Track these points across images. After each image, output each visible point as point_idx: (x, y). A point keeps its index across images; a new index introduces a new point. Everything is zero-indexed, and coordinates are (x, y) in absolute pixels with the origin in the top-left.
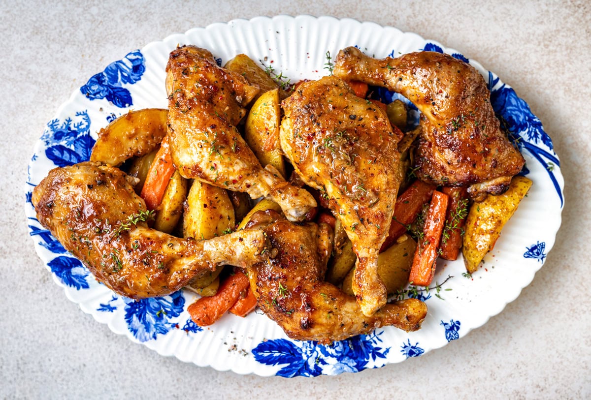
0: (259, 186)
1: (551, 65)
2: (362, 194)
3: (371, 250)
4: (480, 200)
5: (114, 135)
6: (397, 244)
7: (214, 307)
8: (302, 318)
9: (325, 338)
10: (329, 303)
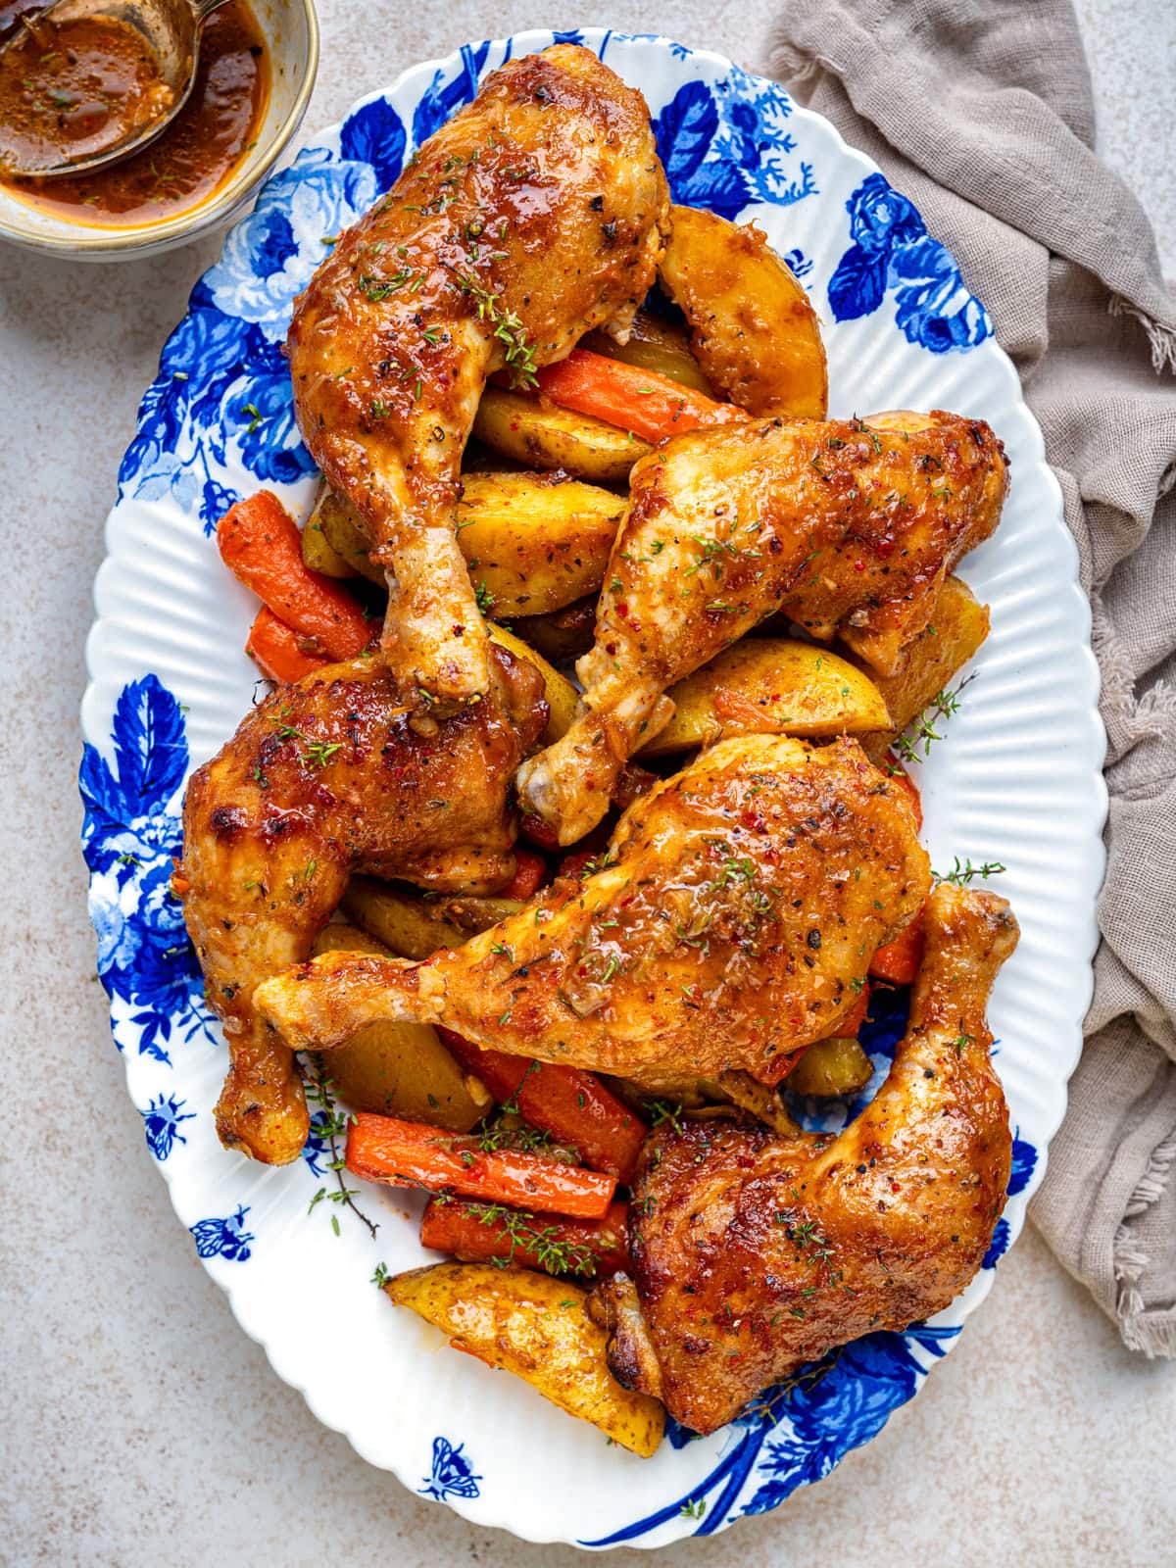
0: (612, 680)
1: (1029, 1556)
2: (597, 971)
3: (439, 1000)
4: (594, 1308)
5: (749, 269)
6: (464, 1077)
7: (271, 563)
8: (245, 810)
9: (192, 879)
10: (287, 887)
